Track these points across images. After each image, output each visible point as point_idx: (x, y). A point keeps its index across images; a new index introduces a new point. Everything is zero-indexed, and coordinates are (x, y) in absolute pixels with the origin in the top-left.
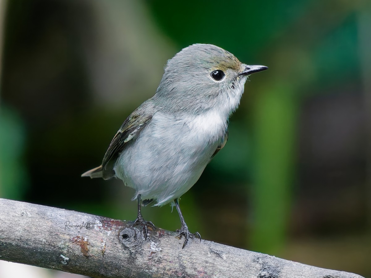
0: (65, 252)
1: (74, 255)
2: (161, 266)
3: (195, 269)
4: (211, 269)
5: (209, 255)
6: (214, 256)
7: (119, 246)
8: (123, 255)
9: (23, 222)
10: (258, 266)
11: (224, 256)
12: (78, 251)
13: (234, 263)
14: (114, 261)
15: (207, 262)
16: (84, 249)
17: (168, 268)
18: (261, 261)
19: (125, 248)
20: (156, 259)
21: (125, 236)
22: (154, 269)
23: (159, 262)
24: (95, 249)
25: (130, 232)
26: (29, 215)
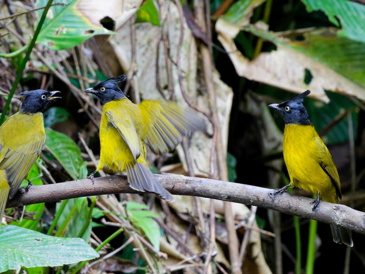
0: (252, 199)
1: (255, 200)
2: (282, 203)
3: (293, 204)
7: (269, 197)
8: (270, 200)
9: (238, 190)
12: (256, 199)
14: (267, 202)
15: (297, 202)
16: (258, 199)
17: (284, 204)
19: (271, 198)
20: (281, 201)
21: (271, 194)
22: (280, 204)
23: (282, 202)
24: (261, 198)
25: (272, 193)
26: (240, 188)
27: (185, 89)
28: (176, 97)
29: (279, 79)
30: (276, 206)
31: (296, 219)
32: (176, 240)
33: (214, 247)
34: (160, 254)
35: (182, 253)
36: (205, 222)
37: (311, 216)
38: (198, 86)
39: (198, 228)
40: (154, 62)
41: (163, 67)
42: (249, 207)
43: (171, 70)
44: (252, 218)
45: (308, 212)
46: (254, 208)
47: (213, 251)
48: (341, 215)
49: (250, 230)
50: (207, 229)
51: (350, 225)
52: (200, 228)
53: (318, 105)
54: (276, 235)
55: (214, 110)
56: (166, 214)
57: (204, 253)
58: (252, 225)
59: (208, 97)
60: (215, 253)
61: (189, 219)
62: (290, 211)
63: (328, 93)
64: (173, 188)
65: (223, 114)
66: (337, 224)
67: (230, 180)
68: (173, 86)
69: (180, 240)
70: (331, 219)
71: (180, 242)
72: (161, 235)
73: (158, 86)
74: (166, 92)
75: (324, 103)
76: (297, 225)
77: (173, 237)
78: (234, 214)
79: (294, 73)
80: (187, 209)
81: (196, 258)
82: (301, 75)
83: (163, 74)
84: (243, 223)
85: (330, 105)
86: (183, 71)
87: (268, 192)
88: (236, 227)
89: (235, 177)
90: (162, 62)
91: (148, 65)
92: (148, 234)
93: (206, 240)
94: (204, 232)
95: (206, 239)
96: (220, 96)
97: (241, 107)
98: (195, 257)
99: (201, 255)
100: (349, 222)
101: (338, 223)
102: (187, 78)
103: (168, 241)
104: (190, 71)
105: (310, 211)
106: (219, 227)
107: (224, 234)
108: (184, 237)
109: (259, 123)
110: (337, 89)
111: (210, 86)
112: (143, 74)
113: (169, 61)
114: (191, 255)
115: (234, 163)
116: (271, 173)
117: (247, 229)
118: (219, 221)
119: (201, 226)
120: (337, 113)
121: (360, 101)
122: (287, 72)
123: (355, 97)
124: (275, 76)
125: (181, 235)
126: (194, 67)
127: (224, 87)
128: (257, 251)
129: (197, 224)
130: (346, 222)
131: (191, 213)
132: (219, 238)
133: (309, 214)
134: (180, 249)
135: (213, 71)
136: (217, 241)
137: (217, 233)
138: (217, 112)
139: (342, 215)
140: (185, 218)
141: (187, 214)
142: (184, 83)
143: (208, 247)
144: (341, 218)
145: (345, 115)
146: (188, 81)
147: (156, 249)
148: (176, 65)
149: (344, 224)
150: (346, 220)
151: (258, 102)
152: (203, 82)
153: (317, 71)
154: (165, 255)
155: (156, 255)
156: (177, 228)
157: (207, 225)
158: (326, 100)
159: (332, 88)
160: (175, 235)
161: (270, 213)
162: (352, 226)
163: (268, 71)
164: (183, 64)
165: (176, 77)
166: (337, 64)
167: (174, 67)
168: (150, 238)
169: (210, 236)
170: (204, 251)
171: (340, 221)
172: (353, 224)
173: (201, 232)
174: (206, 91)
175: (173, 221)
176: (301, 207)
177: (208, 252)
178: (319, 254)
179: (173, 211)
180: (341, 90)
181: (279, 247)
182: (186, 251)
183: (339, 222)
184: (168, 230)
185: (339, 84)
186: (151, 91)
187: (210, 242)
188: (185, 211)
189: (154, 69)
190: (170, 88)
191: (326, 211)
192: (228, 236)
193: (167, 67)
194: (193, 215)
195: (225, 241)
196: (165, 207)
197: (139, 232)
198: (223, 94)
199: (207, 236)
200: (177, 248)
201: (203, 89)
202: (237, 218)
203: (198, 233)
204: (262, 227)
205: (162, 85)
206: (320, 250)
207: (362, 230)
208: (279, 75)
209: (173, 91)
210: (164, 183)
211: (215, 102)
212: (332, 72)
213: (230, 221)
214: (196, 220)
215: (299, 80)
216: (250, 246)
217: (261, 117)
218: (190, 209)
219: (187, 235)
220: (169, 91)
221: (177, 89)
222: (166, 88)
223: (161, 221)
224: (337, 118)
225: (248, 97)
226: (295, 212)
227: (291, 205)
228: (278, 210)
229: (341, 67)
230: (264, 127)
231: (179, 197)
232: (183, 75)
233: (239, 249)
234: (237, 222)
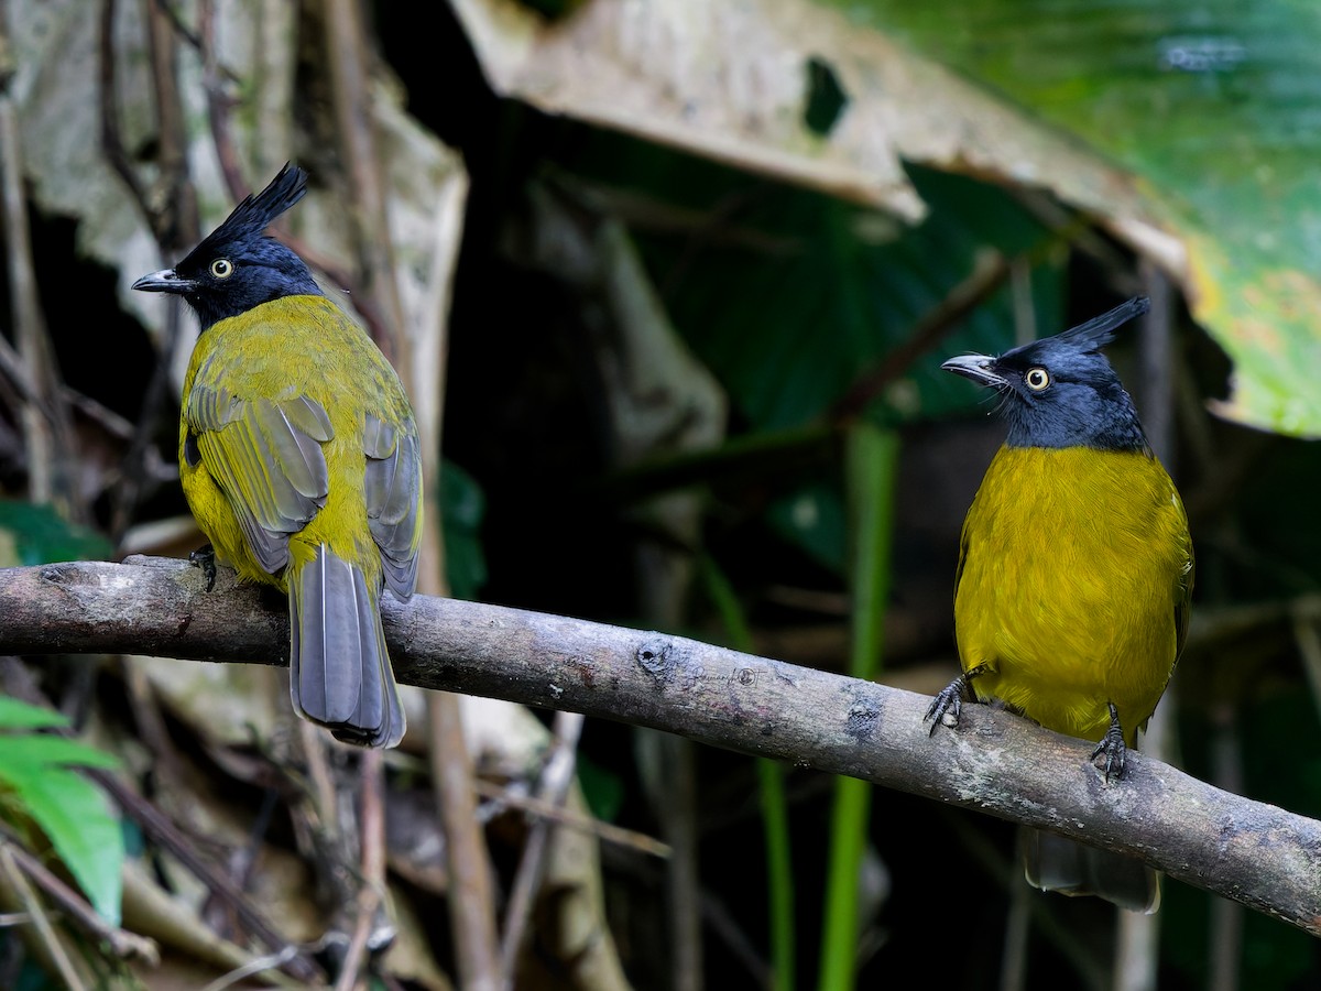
0: (557, 680)
1: (572, 686)
2: (702, 699)
3: (754, 703)
4: (778, 703)
5: (776, 682)
6: (782, 683)
7: (638, 669)
8: (643, 682)
9: (493, 635)
10: (849, 697)
11: (798, 683)
12: (576, 678)
13: (813, 694)
14: (632, 694)
15: (772, 693)
16: (587, 678)
17: (712, 702)
18: (853, 690)
19: (648, 672)
20: (695, 689)
21: (648, 655)
22: (693, 704)
23: (700, 694)
24: (603, 674)
25: (654, 649)
26: (502, 625)
27: (241, 158)
28: (195, 195)
29: (687, 109)
30: (672, 713)
31: (770, 773)
32: (199, 873)
33: (380, 908)
34: (125, 941)
35: (226, 934)
36: (338, 787)
37: (839, 759)
38: (302, 142)
39: (307, 817)
40: (89, 33)
41: (134, 57)
42: (547, 718)
43: (174, 68)
44: (561, 770)
45: (825, 742)
46: (570, 722)
47: (374, 927)
48: (980, 756)
49: (551, 827)
50: (347, 821)
51: (1026, 802)
52: (312, 819)
53: (874, 230)
54: (672, 849)
55: (377, 258)
56: (154, 753)
57: (332, 938)
58: (561, 801)
59: (352, 195)
60: (383, 934)
61: (262, 775)
62: (742, 733)
63: (919, 174)
64: (184, 627)
65: (422, 275)
66: (964, 797)
67: (456, 592)
68: (183, 141)
69: (217, 873)
70: (936, 772)
71: (218, 885)
72: (130, 851)
73: (110, 142)
74: (148, 174)
75: (899, 221)
76: (773, 804)
77: (184, 859)
78: (473, 748)
79: (756, 81)
80: (250, 727)
81: (295, 958)
82: (790, 89)
83: (135, 87)
84: (517, 795)
85: (927, 229)
86: (227, 74)
87: (637, 645)
88: (485, 814)
89: (478, 573)
90: (129, 30)
91: (63, 45)
92: (65, 848)
93: (340, 874)
94: (331, 834)
95: (339, 868)
96: (405, 190)
97: (508, 245)
98: (288, 953)
99: (321, 945)
100: (1018, 785)
101: (966, 794)
102: (249, 105)
103: (164, 882)
104: (261, 72)
105: (832, 734)
106: (405, 813)
107: (429, 845)
108: (239, 861)
109: (592, 316)
110: (960, 157)
111: (360, 143)
112: (40, 88)
113: (163, 26)
114: (273, 944)
115: (470, 509)
116: (648, 554)
117: (534, 821)
118: (403, 784)
119: (317, 810)
120: (962, 269)
121: (1072, 211)
122: (722, 76)
123: (1048, 194)
124: (667, 93)
125: (222, 853)
126: (279, 54)
127: (423, 149)
128: (584, 924)
129: (297, 797)
130: (1007, 788)
131: (271, 744)
132: (404, 865)
133: (828, 748)
134: (217, 918)
135: (370, 73)
136: (393, 877)
137: (391, 842)
138: (390, 266)
139: (984, 754)
140: (242, 768)
141: (252, 750)
142: (237, 130)
143: (349, 906)
144: (981, 768)
145: (1001, 280)
146: (252, 120)
147: (106, 915)
148: (197, 43)
149: (997, 798)
150: (1004, 775)
151: (589, 223)
152: (324, 127)
153: (867, 68)
154: (146, 947)
155: (105, 947)
156: (203, 819)
157: (346, 800)
158: (911, 206)
159: (939, 149)
160: (194, 851)
161: (648, 747)
162: (1034, 806)
163: (635, 71)
164: (230, 40)
165: (195, 99)
166: (964, 37)
167: (187, 54)
168: (76, 863)
169: (361, 857)
170: (334, 927)
171: (977, 781)
172: (1038, 795)
173: (317, 837)
174: (342, 167)
175: (187, 782)
176: (793, 717)
177: (353, 933)
178: (877, 940)
179: (184, 736)
180: (979, 158)
181: (688, 905)
182: (247, 928)
183: (973, 788)
184: (164, 828)
185: (970, 132)
186: (78, 171)
187: (361, 882)
188: (241, 735)
189: (91, 65)
190: (170, 153)
191: (909, 733)
192: (447, 857)
193: (152, 56)
194: (279, 753)
195: (434, 877)
196: (149, 721)
197: (25, 837)
198: (421, 181)
199: (347, 854)
200: (205, 911)
201: (324, 158)
202: (488, 769)
203: (305, 844)
204: (607, 809)
205: (131, 139)
206: (885, 917)
207: (1081, 826)
208: (687, 89)
209: (182, 168)
210: (139, 604)
211: (384, 218)
212: (935, 74)
213: (456, 781)
214: (295, 778)
215: (782, 112)
216: (554, 900)
217: (600, 292)
218: (266, 725)
219: (251, 852)
220: (164, 168)
221: (203, 158)
222: (150, 151)
223: (127, 782)
224: (962, 291)
225: (540, 197)
226: (765, 740)
227: (746, 707)
228: (680, 732)
229: (978, 52)
230: (615, 335)
231: (215, 670)
232: (232, 90)
233: (501, 917)
234: (488, 789)
